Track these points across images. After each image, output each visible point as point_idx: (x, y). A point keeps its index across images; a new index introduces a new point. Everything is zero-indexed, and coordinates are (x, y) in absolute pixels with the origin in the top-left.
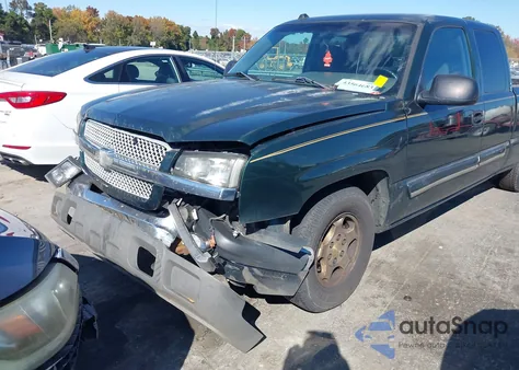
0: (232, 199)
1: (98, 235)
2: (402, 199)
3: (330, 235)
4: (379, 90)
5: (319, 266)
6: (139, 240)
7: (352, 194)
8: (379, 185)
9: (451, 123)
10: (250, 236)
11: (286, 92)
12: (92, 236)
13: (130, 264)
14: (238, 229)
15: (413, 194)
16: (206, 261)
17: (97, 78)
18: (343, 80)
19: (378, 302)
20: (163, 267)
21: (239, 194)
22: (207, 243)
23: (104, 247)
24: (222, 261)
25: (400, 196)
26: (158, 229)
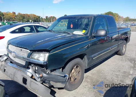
0: (46, 64)
1: (12, 75)
2: (91, 60)
3: (73, 71)
4: (84, 34)
5: (71, 79)
6: (23, 76)
7: (78, 60)
8: (85, 57)
9: (106, 39)
10: (51, 73)
11: (60, 35)
12: (10, 75)
13: (21, 82)
14: (48, 71)
15: (94, 59)
16: (39, 80)
17: (13, 32)
18: (75, 31)
19: (87, 87)
20: (29, 83)
21: (48, 63)
22: (40, 76)
23: (14, 78)
24: (44, 80)
25: (90, 59)
26: (28, 72)
